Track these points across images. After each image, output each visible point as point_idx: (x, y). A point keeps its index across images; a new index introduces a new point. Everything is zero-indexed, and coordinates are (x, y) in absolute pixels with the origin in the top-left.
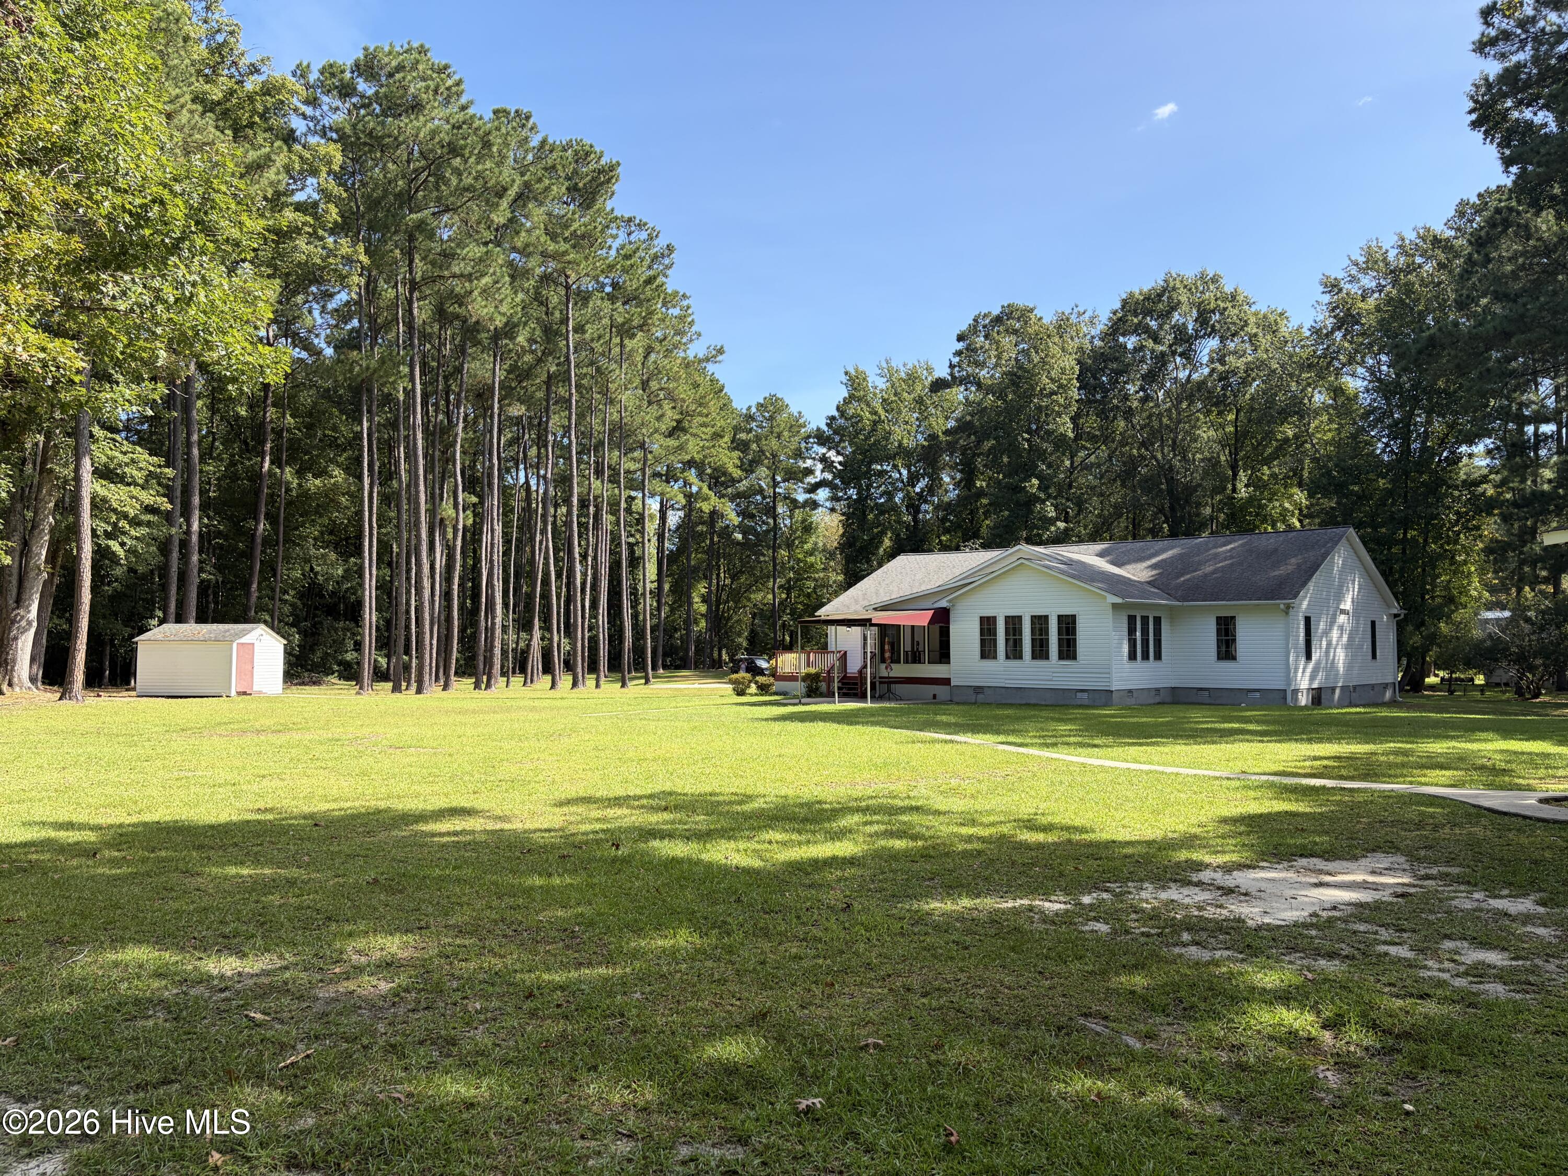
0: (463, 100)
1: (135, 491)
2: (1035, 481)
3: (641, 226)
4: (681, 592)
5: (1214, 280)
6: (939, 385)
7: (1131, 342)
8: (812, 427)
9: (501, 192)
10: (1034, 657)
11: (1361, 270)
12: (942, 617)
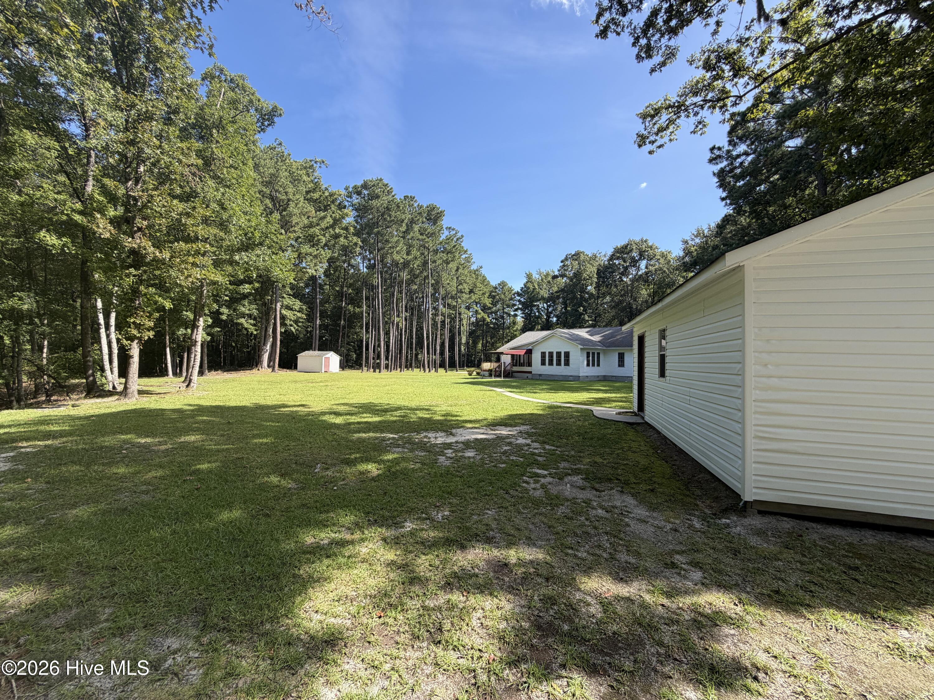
0: (393, 194)
1: (296, 313)
2: (582, 308)
3: (453, 229)
4: (475, 343)
5: (646, 241)
6: (555, 277)
7: (617, 262)
8: (516, 290)
9: (402, 221)
10: (565, 365)
11: (695, 237)
12: (529, 352)
